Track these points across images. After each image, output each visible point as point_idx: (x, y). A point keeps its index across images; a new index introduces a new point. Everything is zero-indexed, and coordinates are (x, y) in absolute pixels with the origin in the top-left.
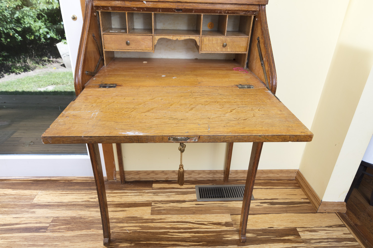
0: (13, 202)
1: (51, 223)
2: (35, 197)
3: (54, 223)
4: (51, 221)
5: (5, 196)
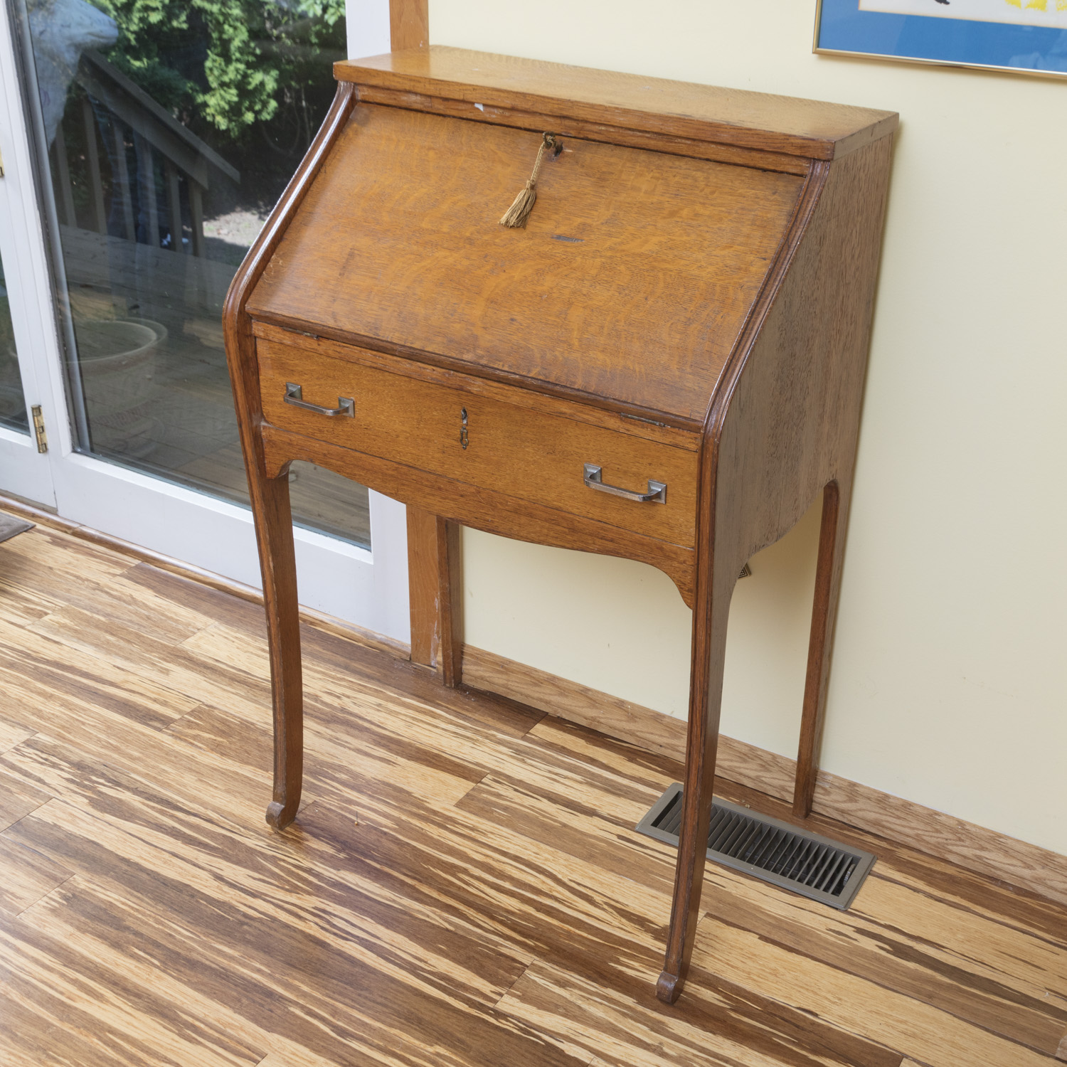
0: (136, 627)
1: (188, 714)
2: (195, 633)
3: (195, 718)
4: (189, 710)
5: (130, 604)
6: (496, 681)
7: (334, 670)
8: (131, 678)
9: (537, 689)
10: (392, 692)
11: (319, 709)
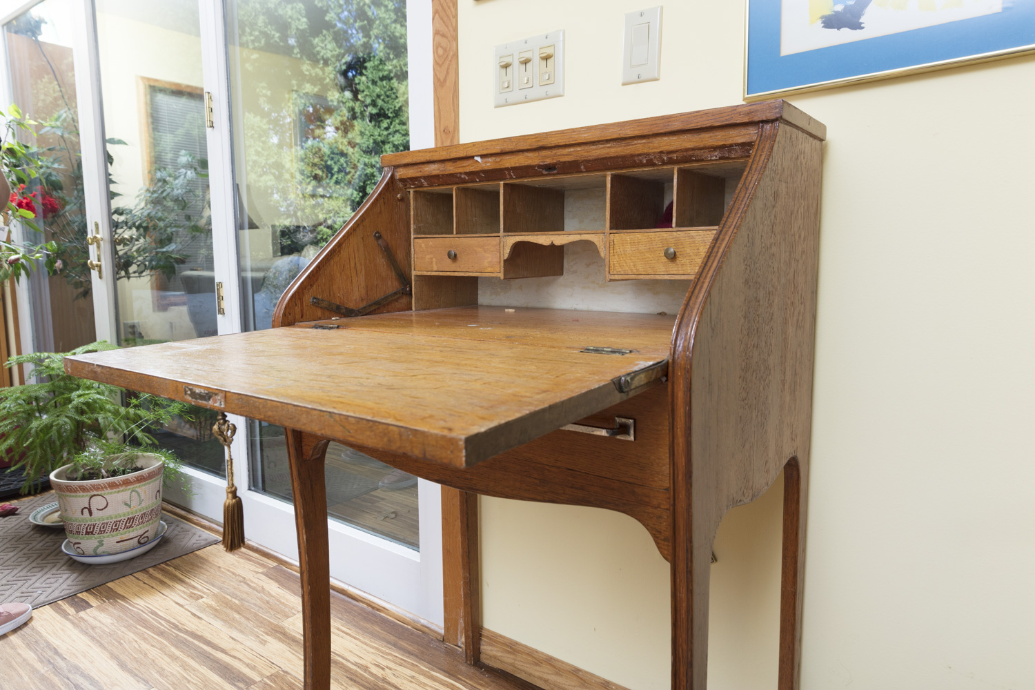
0: (257, 608)
1: (268, 677)
2: (294, 614)
3: (271, 681)
4: (269, 674)
5: (259, 593)
6: (506, 660)
7: (385, 646)
8: (239, 647)
9: (538, 668)
10: (424, 666)
11: (366, 678)
